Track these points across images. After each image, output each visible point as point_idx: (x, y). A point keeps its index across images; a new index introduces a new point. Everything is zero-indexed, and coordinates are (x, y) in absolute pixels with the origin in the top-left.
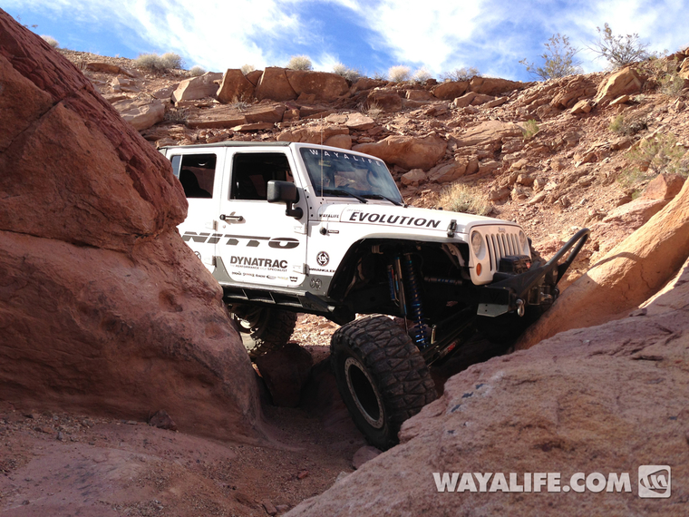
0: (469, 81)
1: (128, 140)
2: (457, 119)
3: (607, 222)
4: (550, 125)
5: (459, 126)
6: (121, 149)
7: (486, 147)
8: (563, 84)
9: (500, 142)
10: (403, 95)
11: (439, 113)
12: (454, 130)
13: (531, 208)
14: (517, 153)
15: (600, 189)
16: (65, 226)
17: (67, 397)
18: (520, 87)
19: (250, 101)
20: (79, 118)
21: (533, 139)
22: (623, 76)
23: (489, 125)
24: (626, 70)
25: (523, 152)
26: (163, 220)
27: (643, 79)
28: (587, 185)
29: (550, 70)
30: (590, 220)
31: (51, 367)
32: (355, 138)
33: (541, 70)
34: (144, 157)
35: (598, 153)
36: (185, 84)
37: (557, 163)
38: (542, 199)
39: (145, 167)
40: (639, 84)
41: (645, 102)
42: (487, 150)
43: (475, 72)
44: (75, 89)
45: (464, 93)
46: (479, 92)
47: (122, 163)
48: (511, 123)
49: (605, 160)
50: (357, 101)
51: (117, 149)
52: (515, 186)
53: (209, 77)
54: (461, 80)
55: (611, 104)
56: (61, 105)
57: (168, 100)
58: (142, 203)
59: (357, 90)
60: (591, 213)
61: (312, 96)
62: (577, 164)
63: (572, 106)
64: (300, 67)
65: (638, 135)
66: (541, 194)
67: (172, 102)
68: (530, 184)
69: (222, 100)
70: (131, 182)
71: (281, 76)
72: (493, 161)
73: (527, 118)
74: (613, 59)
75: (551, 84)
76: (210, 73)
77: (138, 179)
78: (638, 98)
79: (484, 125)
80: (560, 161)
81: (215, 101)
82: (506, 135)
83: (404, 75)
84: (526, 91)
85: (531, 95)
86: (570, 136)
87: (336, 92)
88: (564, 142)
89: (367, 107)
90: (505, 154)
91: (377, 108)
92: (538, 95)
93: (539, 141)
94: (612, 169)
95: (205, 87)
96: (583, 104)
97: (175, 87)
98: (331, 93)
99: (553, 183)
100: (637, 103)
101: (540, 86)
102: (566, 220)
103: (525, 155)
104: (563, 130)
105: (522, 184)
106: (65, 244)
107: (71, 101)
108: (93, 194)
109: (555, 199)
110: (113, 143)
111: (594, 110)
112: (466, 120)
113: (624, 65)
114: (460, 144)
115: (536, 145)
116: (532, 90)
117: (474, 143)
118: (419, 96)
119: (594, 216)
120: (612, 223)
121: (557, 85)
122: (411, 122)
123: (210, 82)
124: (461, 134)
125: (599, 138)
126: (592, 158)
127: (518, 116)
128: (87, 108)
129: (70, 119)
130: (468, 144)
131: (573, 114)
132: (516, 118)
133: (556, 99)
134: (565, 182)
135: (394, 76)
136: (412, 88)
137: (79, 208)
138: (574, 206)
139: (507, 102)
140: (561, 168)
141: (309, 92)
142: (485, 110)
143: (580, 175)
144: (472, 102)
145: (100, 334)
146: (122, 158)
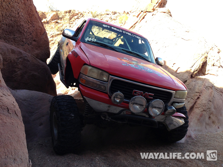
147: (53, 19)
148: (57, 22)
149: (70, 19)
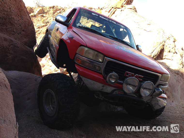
28: (39, 33)
35: (40, 26)
40: (43, 12)
49: (42, 29)
65: (47, 24)
96: (32, 14)
100: (44, 16)
111: (35, 16)
113: (39, 7)
143: (38, 31)
147: (39, 13)
148: (42, 16)
149: (54, 13)
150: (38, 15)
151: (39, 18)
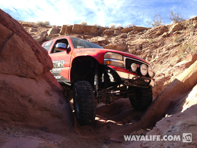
0: (132, 27)
1: (35, 45)
2: (129, 38)
3: (175, 67)
4: (156, 40)
5: (130, 40)
6: (33, 47)
7: (138, 46)
8: (159, 28)
9: (142, 45)
10: (114, 32)
11: (124, 37)
12: (129, 41)
13: (152, 64)
14: (147, 48)
15: (171, 58)
16: (16, 71)
17: (17, 123)
18: (147, 29)
19: (70, 34)
20: (20, 38)
21: (151, 44)
22: (177, 25)
23: (139, 40)
24: (177, 24)
25: (148, 47)
26: (46, 69)
27: (182, 26)
28: (167, 57)
29: (155, 24)
30: (169, 67)
31: (12, 114)
32: (100, 44)
33: (153, 24)
34: (40, 50)
35: (170, 47)
36: (51, 30)
37: (158, 51)
38: (155, 61)
39: (40, 53)
40: (181, 28)
41: (183, 33)
42: (138, 47)
43: (134, 25)
44: (19, 30)
45: (131, 31)
46: (135, 31)
47: (33, 52)
48: (145, 39)
49: (172, 50)
50: (100, 34)
51: (32, 48)
52: (147, 57)
53: (58, 27)
54: (130, 27)
55: (173, 33)
56: (15, 34)
57: (46, 34)
58: (39, 64)
59: (100, 31)
60: (169, 65)
61: (87, 33)
62: (164, 51)
63: (162, 35)
64: (84, 24)
65: (181, 42)
66: (154, 60)
67: (47, 35)
68: (151, 57)
69: (61, 34)
70: (36, 58)
71: (78, 27)
72: (140, 50)
73: (149, 38)
74: (173, 21)
75: (156, 28)
76: (58, 26)
77: (38, 56)
78: (181, 32)
79: (137, 40)
80: (159, 50)
81: (59, 34)
82: (143, 43)
83: (114, 26)
84: (149, 30)
85: (150, 31)
86: (162, 43)
87: (94, 31)
88: (160, 45)
89: (103, 35)
90: (143, 48)
91: (106, 35)
92: (152, 31)
93: (153, 44)
94: (175, 52)
95: (56, 30)
96: (165, 33)
97: (48, 30)
98: (93, 31)
99: (158, 56)
101: (153, 29)
102: (162, 67)
103: (149, 48)
104: (160, 41)
105: (149, 57)
106: (16, 76)
107: (18, 33)
108: (24, 61)
109: (158, 61)
110: (30, 46)
111: (168, 35)
112: (132, 39)
113: (177, 22)
114: (130, 46)
115: (152, 46)
116: (150, 30)
117: (134, 45)
118: (118, 32)
119: (170, 66)
120: (177, 67)
121: (158, 28)
122: (116, 39)
123: (58, 29)
124: (130, 43)
125: (170, 43)
126: (168, 49)
127: (147, 37)
128: (22, 35)
129: (17, 38)
130: (132, 45)
131: (163, 36)
132: (146, 38)
133: (157, 32)
134: (161, 56)
135: (111, 26)
136: (116, 30)
137: (20, 65)
138: (164, 63)
139: (143, 33)
140: (160, 52)
141: (87, 31)
142: (137, 35)
143: (165, 54)
144: (133, 33)
145: (27, 104)
146: (33, 50)
150: (172, 33)
151: (173, 37)
